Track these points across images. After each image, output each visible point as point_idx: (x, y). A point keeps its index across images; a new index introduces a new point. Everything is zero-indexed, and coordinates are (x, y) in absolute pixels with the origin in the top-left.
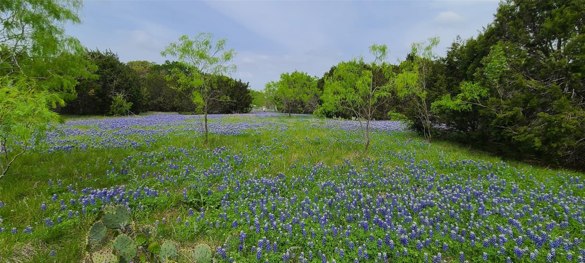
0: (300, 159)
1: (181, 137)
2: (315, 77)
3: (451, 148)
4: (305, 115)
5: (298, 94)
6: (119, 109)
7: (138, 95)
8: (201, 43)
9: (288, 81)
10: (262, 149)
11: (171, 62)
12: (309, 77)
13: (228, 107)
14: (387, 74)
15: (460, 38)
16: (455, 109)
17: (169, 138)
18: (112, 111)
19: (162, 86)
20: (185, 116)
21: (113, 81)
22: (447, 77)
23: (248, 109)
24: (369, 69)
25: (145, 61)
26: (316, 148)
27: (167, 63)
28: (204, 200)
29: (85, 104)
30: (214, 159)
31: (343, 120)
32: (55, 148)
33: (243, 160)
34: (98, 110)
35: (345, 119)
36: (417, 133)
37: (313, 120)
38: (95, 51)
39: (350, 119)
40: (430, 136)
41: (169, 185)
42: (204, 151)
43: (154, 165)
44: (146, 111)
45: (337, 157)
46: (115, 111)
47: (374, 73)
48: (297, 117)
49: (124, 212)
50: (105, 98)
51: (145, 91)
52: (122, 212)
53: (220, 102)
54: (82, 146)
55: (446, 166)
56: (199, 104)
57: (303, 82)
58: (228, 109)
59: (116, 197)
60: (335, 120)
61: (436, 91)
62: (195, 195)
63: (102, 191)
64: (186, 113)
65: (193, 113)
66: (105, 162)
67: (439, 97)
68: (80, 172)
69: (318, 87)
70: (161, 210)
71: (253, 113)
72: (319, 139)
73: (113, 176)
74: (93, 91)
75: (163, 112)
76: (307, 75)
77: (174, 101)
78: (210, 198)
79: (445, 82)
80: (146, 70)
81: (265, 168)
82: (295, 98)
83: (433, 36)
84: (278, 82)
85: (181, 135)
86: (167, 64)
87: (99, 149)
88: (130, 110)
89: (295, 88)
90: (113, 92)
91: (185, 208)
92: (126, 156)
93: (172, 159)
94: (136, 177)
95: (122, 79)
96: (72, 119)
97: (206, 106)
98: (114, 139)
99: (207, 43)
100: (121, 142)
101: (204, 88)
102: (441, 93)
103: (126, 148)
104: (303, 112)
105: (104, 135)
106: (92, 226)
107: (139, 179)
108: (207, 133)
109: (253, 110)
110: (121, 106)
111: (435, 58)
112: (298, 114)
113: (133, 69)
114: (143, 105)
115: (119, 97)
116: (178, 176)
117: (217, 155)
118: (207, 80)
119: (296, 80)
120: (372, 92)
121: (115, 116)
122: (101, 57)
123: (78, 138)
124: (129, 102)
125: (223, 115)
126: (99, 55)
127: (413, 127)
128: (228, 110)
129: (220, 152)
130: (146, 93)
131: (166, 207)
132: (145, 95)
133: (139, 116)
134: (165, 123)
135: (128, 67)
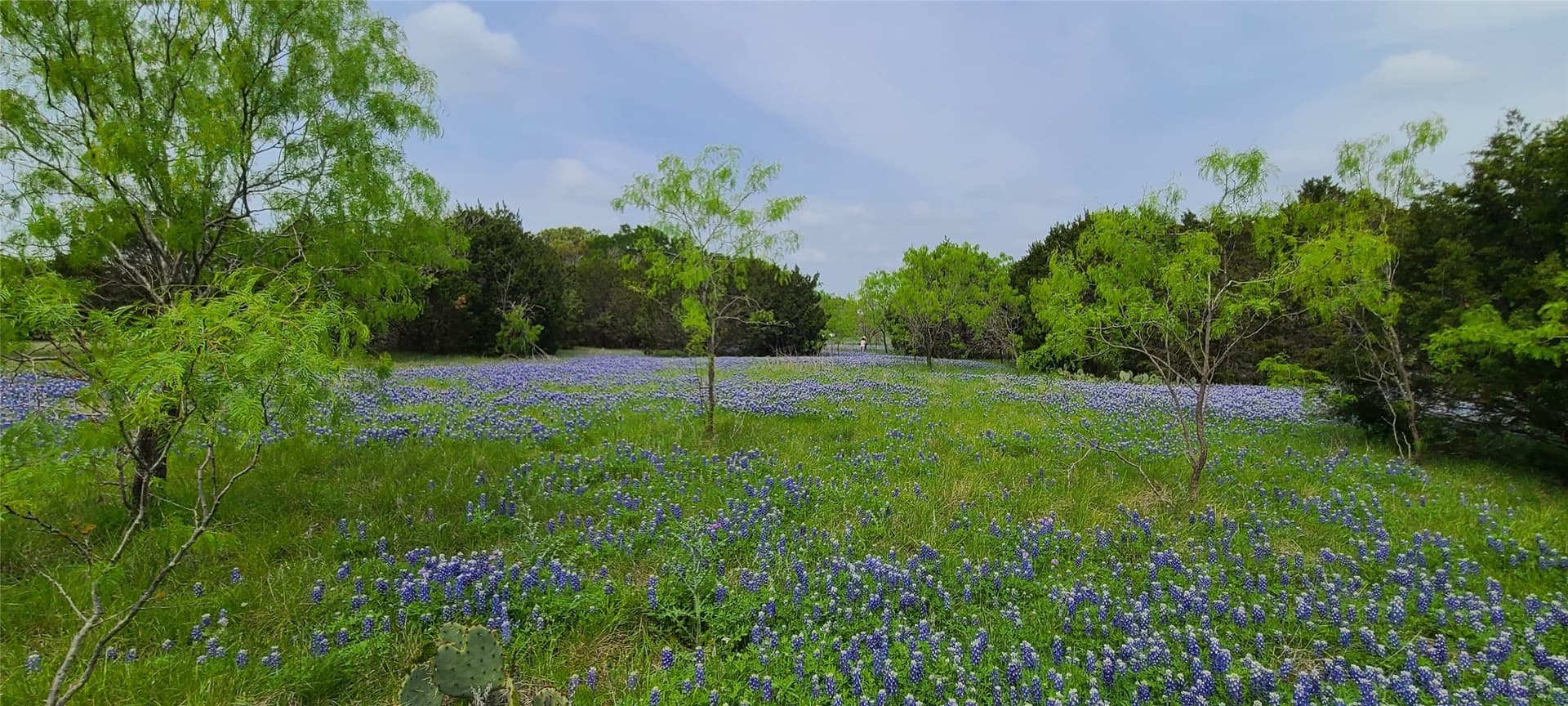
0: (977, 501)
1: (648, 416)
2: (1002, 255)
3: (1514, 488)
4: (973, 362)
5: (952, 303)
6: (514, 341)
7: (557, 308)
8: (711, 173)
9: (925, 269)
10: (859, 461)
11: (633, 227)
12: (984, 256)
13: (765, 337)
14: (1264, 241)
15: (1520, 119)
16: (1537, 355)
17: (620, 418)
18: (499, 345)
19: (611, 286)
20: (658, 360)
21: (505, 277)
22: (1478, 248)
23: (815, 344)
24: (1202, 226)
25: (577, 226)
26: (1022, 465)
27: (625, 231)
28: (702, 614)
29: (446, 329)
30: (729, 484)
31: (1090, 380)
32: (370, 433)
33: (807, 492)
34: (471, 343)
35: (1096, 376)
36: (1362, 431)
37: (1001, 378)
38: (474, 209)
39: (1113, 376)
40: (1418, 443)
41: (612, 556)
42: (705, 459)
43: (578, 491)
44: (572, 347)
45: (1098, 503)
46: (505, 344)
47: (1221, 238)
48: (951, 368)
49: (487, 648)
50: (488, 314)
51: (572, 299)
52: (483, 648)
53: (744, 326)
54: (425, 431)
55: (1522, 558)
56: (693, 331)
57: (967, 270)
58: (764, 343)
59: (479, 585)
60: (1066, 378)
61: (1437, 293)
62: (680, 597)
63: (450, 564)
64: (661, 352)
65: (679, 352)
66: (469, 475)
67: (1448, 315)
68: (412, 501)
69: (1013, 284)
70: (589, 635)
71: (828, 355)
72: (1027, 438)
73: (480, 516)
74: (463, 298)
75: (610, 348)
76: (979, 252)
77: (634, 324)
78: (721, 613)
79: (1470, 263)
80: (579, 249)
81: (874, 524)
82: (945, 317)
83: (1419, 121)
84: (897, 271)
85: (648, 411)
86: (623, 234)
87: (460, 439)
88: (537, 343)
89: (946, 287)
90: (503, 301)
91: (650, 633)
92: (518, 461)
93: (623, 477)
94: (532, 527)
95: (525, 271)
96: (418, 363)
97: (713, 336)
98: (497, 416)
99: (724, 175)
100: (510, 424)
101: (709, 291)
102: (1457, 299)
103: (518, 442)
104: (967, 353)
105: (476, 405)
106: (410, 674)
107: (542, 532)
108: (712, 409)
109: (829, 346)
110: (518, 334)
111: (1423, 188)
112: (952, 361)
113: (549, 248)
114: (567, 332)
115: (517, 314)
116: (637, 529)
117: (738, 474)
118: (720, 268)
119: (947, 265)
120: (1213, 296)
121: (505, 358)
122: (485, 220)
123: (421, 409)
124: (535, 325)
125: (750, 359)
126: (481, 216)
127: (1344, 412)
128: (765, 345)
129: (744, 465)
130: (574, 302)
131: (600, 624)
132: (572, 307)
133: (555, 359)
134: (611, 376)
135: (538, 241)
